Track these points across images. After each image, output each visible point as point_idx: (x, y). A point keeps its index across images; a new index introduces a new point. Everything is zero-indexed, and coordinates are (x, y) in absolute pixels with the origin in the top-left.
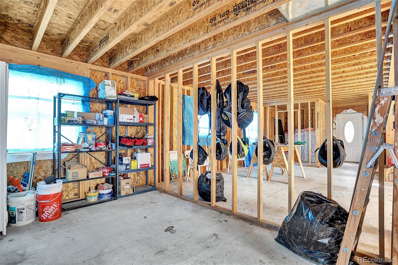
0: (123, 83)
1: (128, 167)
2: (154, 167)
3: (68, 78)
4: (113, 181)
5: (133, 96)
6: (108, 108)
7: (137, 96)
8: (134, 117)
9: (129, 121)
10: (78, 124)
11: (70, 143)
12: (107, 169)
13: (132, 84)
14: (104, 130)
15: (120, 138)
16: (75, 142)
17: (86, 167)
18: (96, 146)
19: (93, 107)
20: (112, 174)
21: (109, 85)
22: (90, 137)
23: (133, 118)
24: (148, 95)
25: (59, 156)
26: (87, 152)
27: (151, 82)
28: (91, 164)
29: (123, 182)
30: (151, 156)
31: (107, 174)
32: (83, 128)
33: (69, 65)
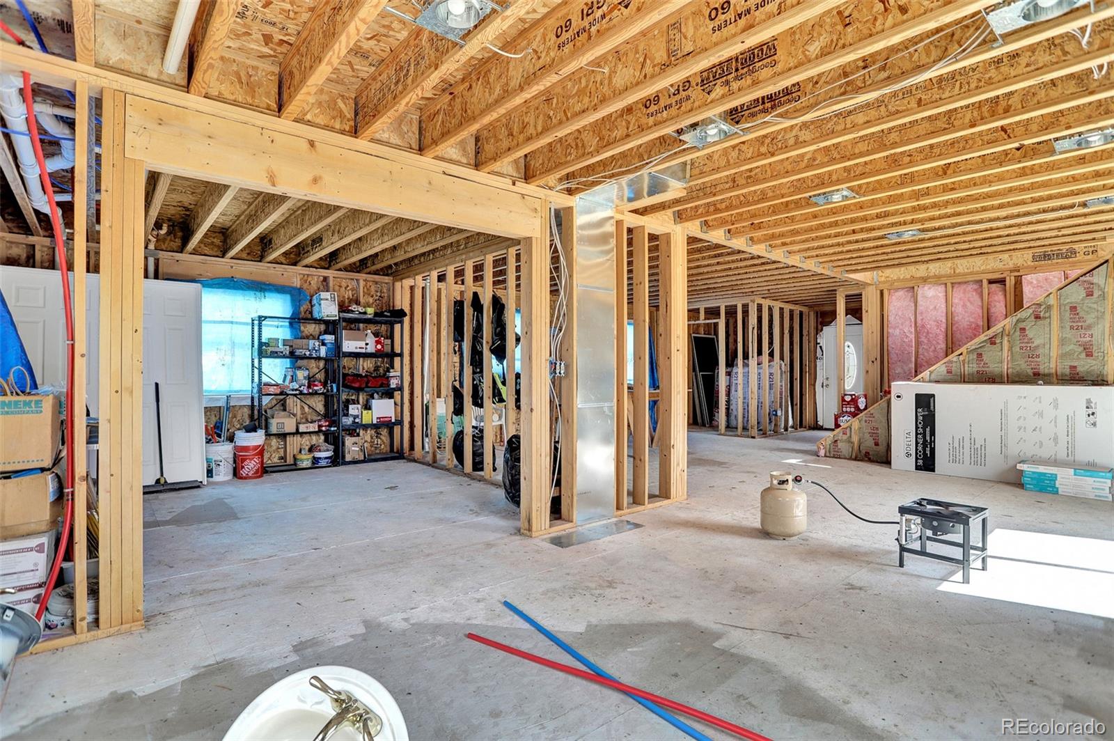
0: (352, 290)
1: (357, 420)
2: (400, 422)
3: (270, 290)
4: (335, 441)
5: (365, 313)
6: (326, 332)
7: (370, 311)
8: (367, 344)
9: (358, 351)
10: (284, 357)
11: (273, 382)
12: (326, 421)
13: (368, 290)
14: (322, 364)
15: (345, 375)
16: (280, 382)
17: (294, 415)
18: (309, 387)
19: (305, 330)
20: (332, 429)
21: (327, 299)
22: (301, 375)
23: (364, 346)
24: (393, 306)
25: (260, 400)
26: (295, 395)
27: (398, 285)
28: (302, 414)
29: (349, 441)
30: (395, 404)
31: (324, 429)
32: (291, 362)
33: (272, 271)
